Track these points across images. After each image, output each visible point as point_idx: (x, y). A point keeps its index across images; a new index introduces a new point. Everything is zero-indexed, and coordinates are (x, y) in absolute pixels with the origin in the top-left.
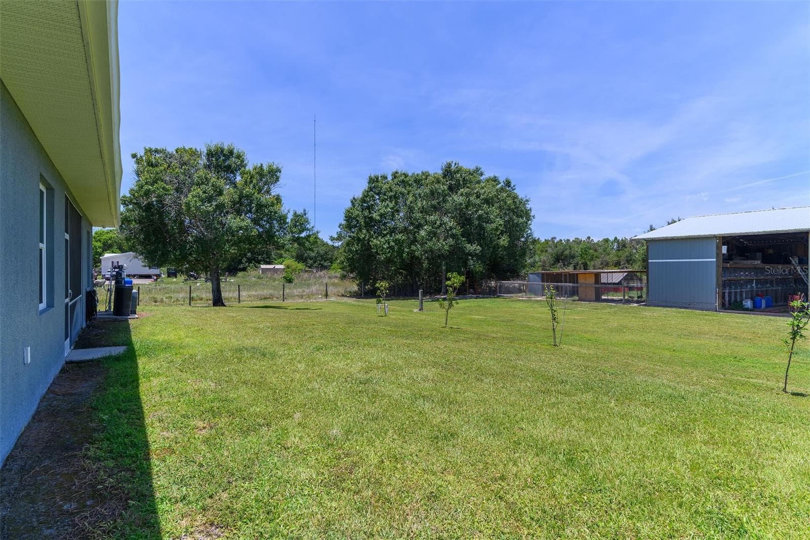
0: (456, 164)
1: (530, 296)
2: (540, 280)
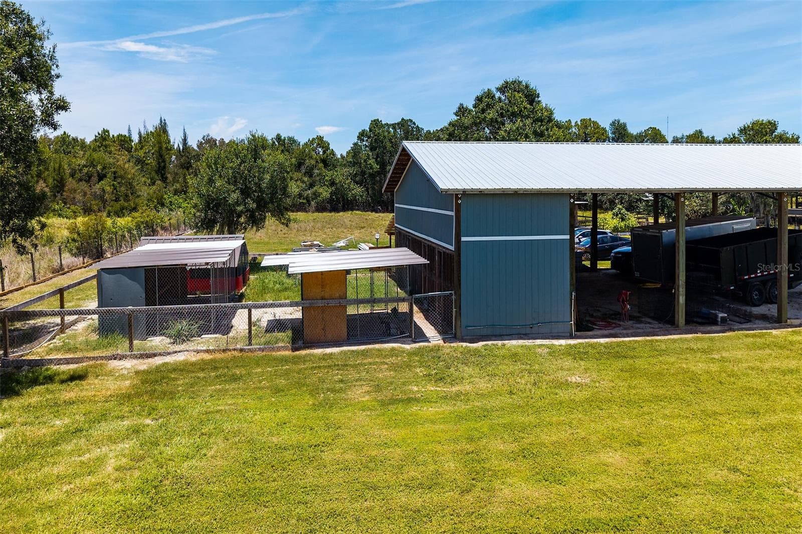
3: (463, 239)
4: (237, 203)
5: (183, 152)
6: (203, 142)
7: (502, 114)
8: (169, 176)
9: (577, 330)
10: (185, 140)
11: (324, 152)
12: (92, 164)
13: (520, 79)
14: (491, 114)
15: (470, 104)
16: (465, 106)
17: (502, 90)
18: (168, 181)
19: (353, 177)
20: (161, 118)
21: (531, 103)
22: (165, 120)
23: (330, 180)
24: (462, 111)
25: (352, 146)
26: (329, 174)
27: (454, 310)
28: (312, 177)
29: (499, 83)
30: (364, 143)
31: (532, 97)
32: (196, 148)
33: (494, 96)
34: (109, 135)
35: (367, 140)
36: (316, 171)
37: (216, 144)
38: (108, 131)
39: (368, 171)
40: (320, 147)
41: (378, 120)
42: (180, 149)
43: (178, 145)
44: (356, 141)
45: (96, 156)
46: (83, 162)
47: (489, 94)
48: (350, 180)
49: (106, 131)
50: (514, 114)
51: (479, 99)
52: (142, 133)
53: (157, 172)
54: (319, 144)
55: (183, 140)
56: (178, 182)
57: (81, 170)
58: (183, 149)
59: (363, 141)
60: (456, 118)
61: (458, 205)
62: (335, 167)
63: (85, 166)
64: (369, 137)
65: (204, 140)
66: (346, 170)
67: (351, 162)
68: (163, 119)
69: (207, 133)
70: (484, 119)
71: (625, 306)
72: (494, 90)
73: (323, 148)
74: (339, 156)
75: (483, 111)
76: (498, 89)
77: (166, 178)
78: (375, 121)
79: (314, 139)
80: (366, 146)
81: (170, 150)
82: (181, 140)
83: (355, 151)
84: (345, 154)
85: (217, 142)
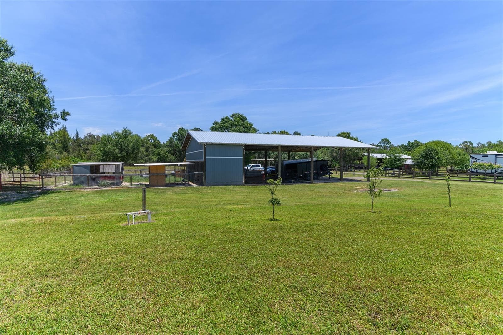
2: (89, 172)
3: (207, 157)
5: (76, 140)
6: (88, 136)
7: (231, 124)
8: (70, 150)
9: (245, 184)
10: (77, 135)
11: (154, 141)
13: (239, 113)
14: (227, 124)
15: (219, 121)
16: (217, 122)
17: (232, 116)
18: (70, 152)
19: (170, 152)
20: (63, 125)
21: (243, 121)
22: (65, 126)
23: (158, 153)
24: (216, 123)
25: (169, 139)
26: (156, 151)
27: (203, 178)
28: (148, 152)
29: (231, 114)
30: (175, 138)
31: (244, 119)
32: (83, 139)
33: (229, 119)
35: (177, 137)
36: (150, 149)
37: (95, 137)
39: (177, 149)
40: (152, 139)
41: (182, 128)
42: (74, 139)
43: (73, 137)
44: (171, 137)
47: (227, 118)
48: (168, 153)
50: (236, 125)
51: (223, 119)
53: (63, 149)
54: (152, 138)
55: (76, 135)
56: (76, 153)
58: (76, 139)
59: (175, 137)
60: (213, 125)
61: (205, 147)
62: (160, 147)
64: (178, 135)
65: (88, 135)
66: (166, 149)
67: (168, 145)
68: (64, 125)
69: (90, 132)
70: (224, 126)
71: (263, 179)
72: (229, 117)
73: (154, 139)
74: (162, 143)
75: (224, 123)
76: (231, 116)
77: (69, 151)
78: (181, 128)
79: (149, 136)
80: (176, 139)
81: (69, 139)
82: (75, 135)
83: (171, 140)
84: (165, 142)
85: (95, 136)
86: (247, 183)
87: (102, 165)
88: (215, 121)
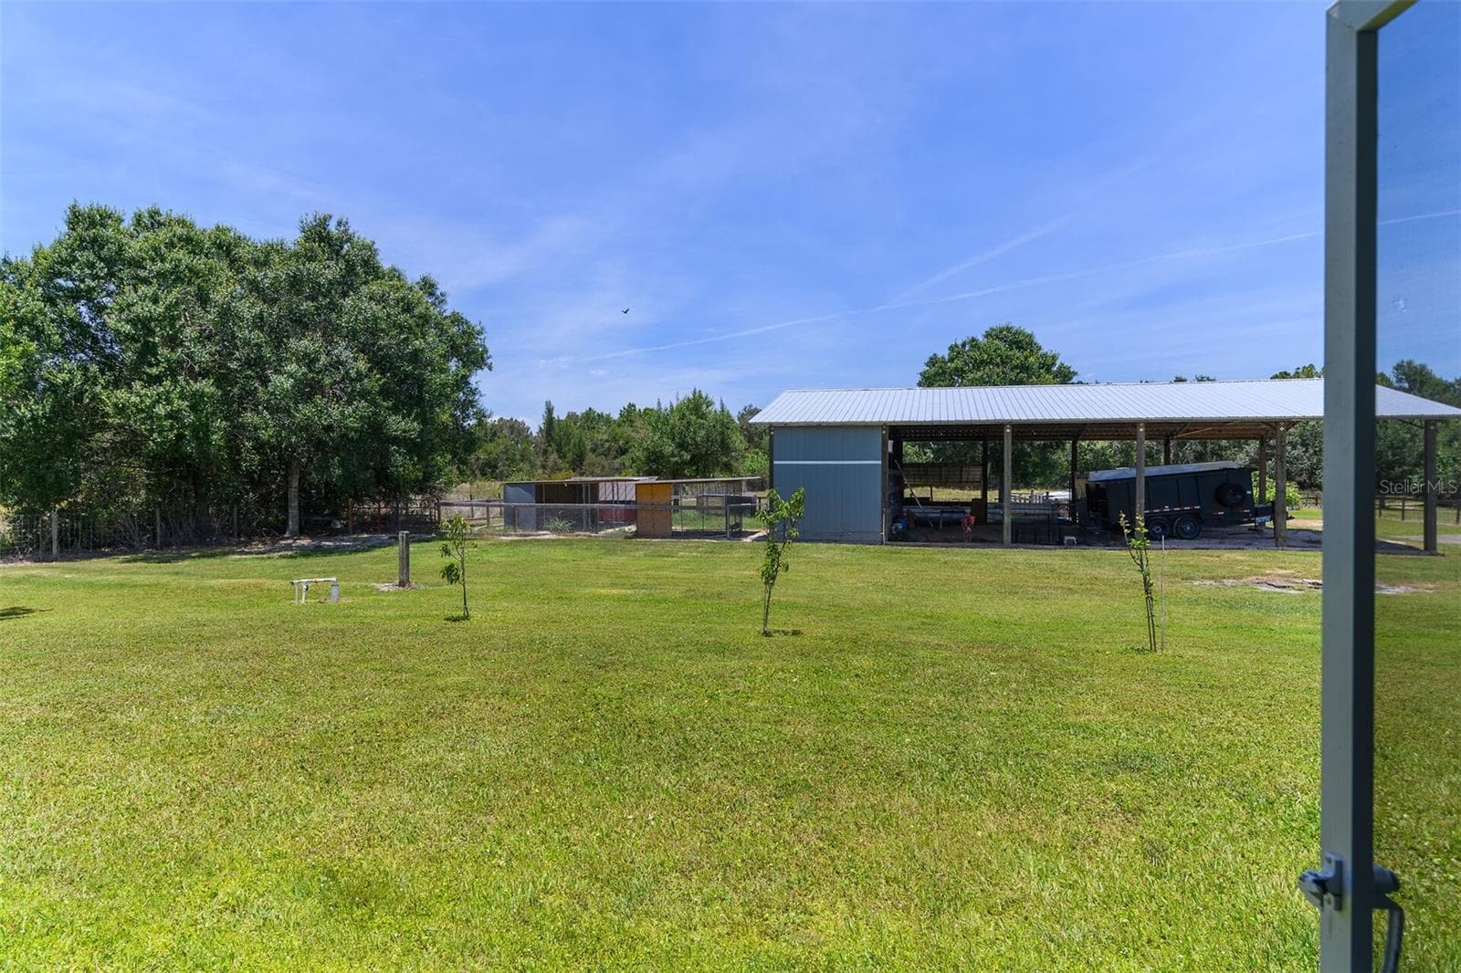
0: (339, 224)
1: (527, 533)
2: (533, 499)
3: (775, 462)
4: (673, 455)
9: (889, 540)
12: (615, 440)
20: (695, 390)
34: (635, 410)
38: (634, 406)
45: (618, 431)
46: (605, 437)
49: (631, 406)
52: (675, 406)
57: (602, 445)
63: (607, 441)
68: (697, 391)
71: (966, 529)
86: (895, 538)
87: (603, 481)
88: (931, 355)
